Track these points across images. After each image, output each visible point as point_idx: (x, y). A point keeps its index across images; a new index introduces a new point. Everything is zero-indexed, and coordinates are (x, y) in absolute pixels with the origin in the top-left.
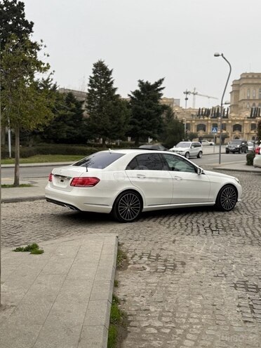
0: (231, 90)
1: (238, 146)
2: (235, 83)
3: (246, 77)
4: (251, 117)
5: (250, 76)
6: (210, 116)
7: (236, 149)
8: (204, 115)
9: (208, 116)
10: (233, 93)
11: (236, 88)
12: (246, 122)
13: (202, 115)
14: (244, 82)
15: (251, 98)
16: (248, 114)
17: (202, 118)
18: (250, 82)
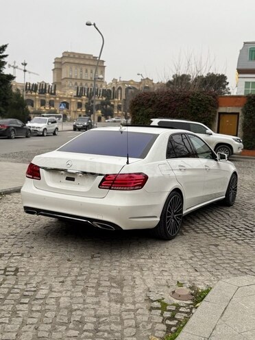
0: (53, 68)
1: (86, 124)
2: (57, 60)
3: (67, 55)
4: (77, 96)
5: (72, 56)
6: (38, 91)
7: (84, 126)
8: (31, 91)
9: (35, 91)
10: (55, 71)
11: (58, 66)
12: (73, 100)
13: (29, 89)
14: (66, 60)
15: (73, 77)
16: (74, 93)
17: (29, 93)
18: (72, 61)
